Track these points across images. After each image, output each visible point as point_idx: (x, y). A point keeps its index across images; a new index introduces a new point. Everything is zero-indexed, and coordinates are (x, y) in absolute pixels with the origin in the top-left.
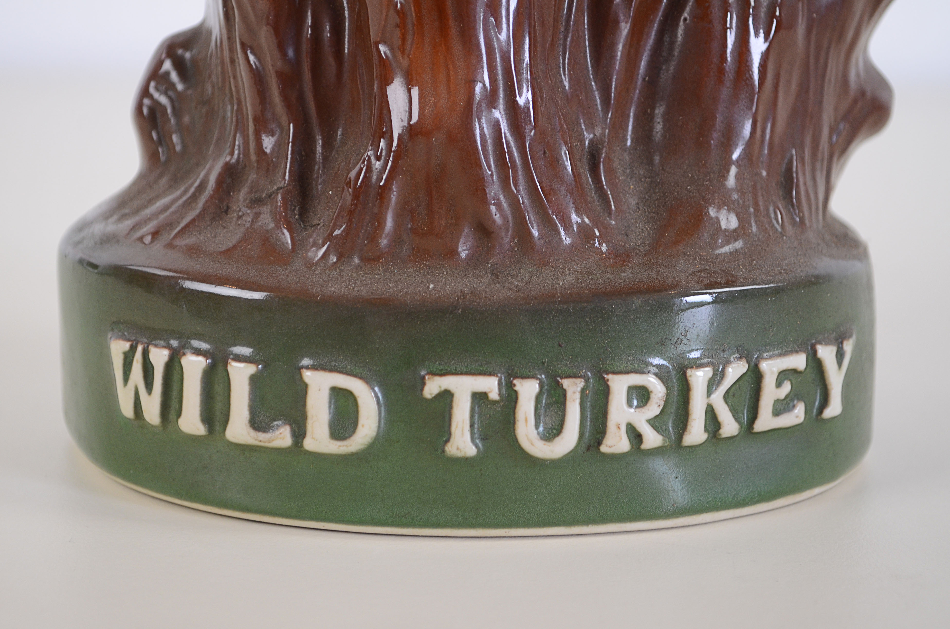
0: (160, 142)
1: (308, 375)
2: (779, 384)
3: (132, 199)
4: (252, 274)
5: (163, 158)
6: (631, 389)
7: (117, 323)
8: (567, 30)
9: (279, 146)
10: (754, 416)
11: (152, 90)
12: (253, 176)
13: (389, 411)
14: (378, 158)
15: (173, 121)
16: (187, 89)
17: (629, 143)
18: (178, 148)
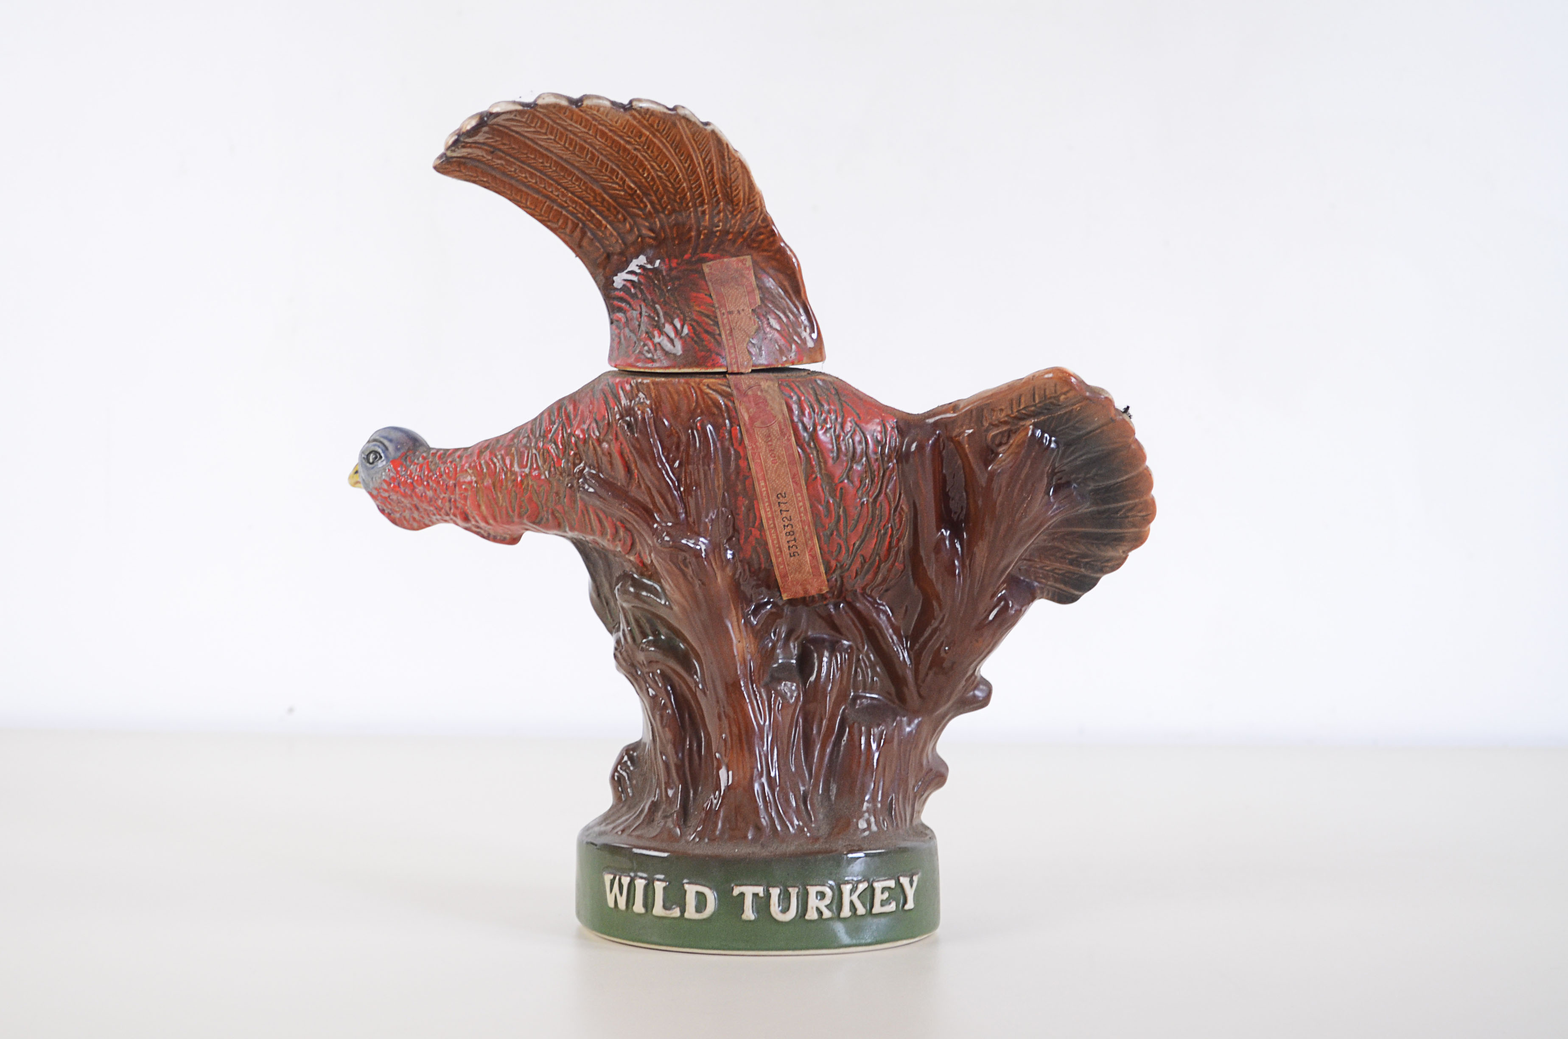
0: (622, 792)
1: (687, 886)
2: (882, 893)
3: (610, 817)
4: (664, 845)
5: (623, 799)
6: (817, 893)
7: (607, 867)
8: (793, 745)
9: (675, 794)
10: (872, 906)
11: (619, 769)
12: (664, 806)
13: (719, 900)
14: (715, 799)
15: (628, 782)
16: (635, 769)
17: (820, 792)
18: (630, 794)
